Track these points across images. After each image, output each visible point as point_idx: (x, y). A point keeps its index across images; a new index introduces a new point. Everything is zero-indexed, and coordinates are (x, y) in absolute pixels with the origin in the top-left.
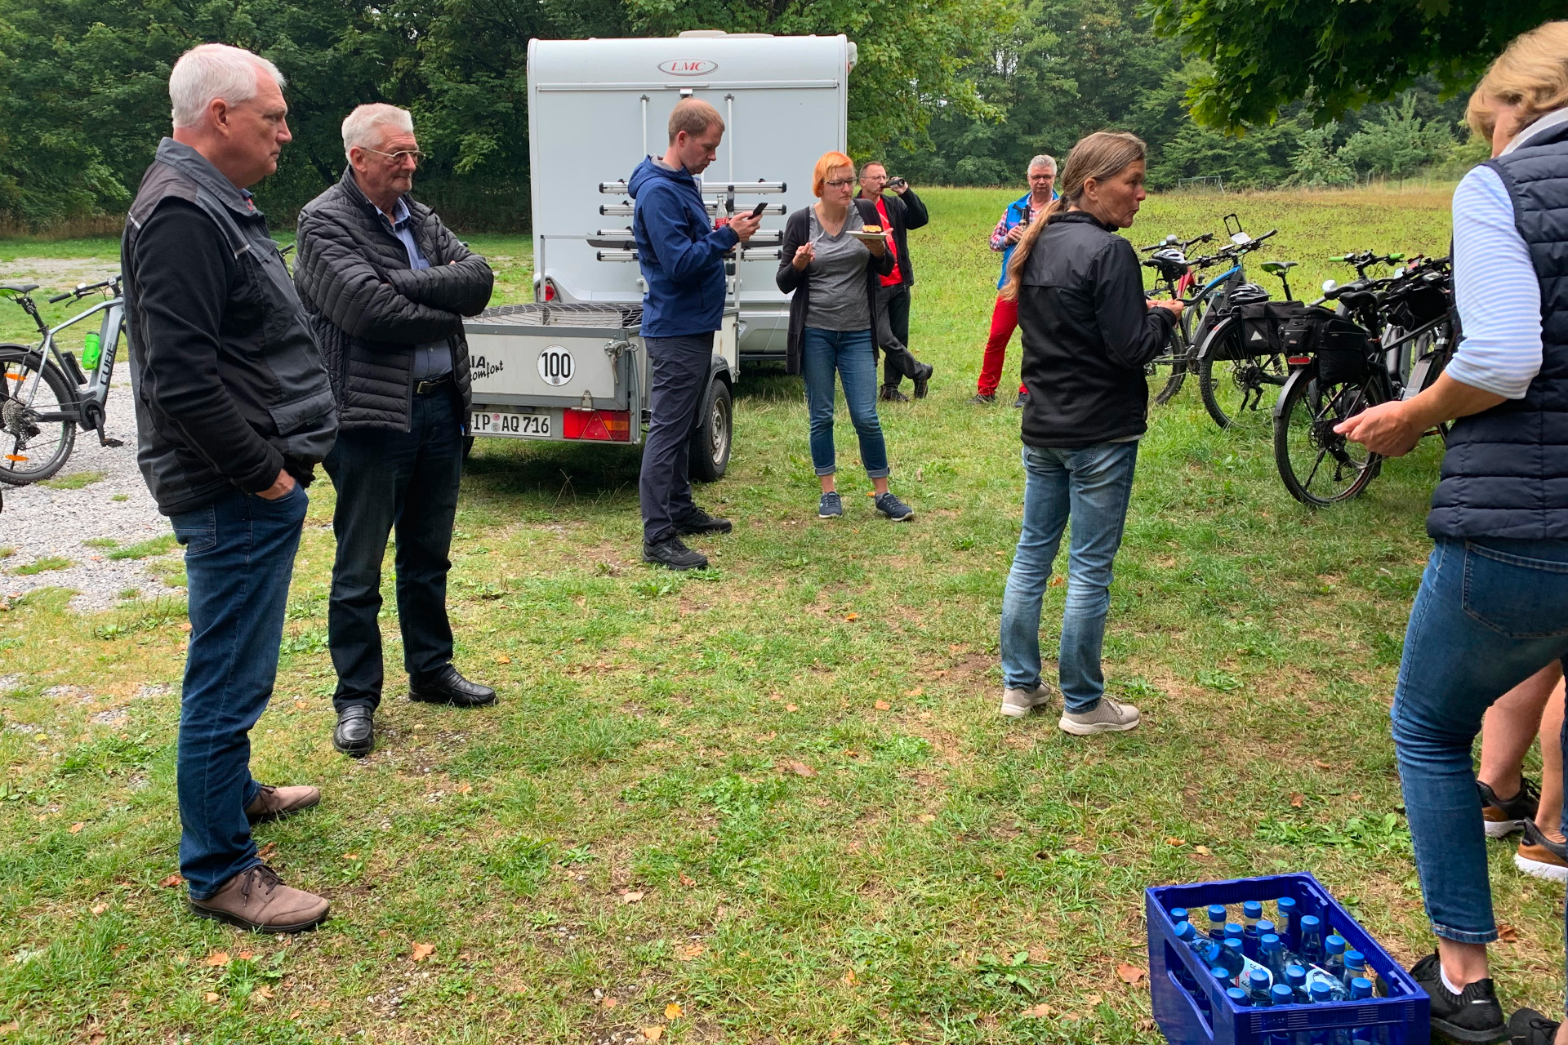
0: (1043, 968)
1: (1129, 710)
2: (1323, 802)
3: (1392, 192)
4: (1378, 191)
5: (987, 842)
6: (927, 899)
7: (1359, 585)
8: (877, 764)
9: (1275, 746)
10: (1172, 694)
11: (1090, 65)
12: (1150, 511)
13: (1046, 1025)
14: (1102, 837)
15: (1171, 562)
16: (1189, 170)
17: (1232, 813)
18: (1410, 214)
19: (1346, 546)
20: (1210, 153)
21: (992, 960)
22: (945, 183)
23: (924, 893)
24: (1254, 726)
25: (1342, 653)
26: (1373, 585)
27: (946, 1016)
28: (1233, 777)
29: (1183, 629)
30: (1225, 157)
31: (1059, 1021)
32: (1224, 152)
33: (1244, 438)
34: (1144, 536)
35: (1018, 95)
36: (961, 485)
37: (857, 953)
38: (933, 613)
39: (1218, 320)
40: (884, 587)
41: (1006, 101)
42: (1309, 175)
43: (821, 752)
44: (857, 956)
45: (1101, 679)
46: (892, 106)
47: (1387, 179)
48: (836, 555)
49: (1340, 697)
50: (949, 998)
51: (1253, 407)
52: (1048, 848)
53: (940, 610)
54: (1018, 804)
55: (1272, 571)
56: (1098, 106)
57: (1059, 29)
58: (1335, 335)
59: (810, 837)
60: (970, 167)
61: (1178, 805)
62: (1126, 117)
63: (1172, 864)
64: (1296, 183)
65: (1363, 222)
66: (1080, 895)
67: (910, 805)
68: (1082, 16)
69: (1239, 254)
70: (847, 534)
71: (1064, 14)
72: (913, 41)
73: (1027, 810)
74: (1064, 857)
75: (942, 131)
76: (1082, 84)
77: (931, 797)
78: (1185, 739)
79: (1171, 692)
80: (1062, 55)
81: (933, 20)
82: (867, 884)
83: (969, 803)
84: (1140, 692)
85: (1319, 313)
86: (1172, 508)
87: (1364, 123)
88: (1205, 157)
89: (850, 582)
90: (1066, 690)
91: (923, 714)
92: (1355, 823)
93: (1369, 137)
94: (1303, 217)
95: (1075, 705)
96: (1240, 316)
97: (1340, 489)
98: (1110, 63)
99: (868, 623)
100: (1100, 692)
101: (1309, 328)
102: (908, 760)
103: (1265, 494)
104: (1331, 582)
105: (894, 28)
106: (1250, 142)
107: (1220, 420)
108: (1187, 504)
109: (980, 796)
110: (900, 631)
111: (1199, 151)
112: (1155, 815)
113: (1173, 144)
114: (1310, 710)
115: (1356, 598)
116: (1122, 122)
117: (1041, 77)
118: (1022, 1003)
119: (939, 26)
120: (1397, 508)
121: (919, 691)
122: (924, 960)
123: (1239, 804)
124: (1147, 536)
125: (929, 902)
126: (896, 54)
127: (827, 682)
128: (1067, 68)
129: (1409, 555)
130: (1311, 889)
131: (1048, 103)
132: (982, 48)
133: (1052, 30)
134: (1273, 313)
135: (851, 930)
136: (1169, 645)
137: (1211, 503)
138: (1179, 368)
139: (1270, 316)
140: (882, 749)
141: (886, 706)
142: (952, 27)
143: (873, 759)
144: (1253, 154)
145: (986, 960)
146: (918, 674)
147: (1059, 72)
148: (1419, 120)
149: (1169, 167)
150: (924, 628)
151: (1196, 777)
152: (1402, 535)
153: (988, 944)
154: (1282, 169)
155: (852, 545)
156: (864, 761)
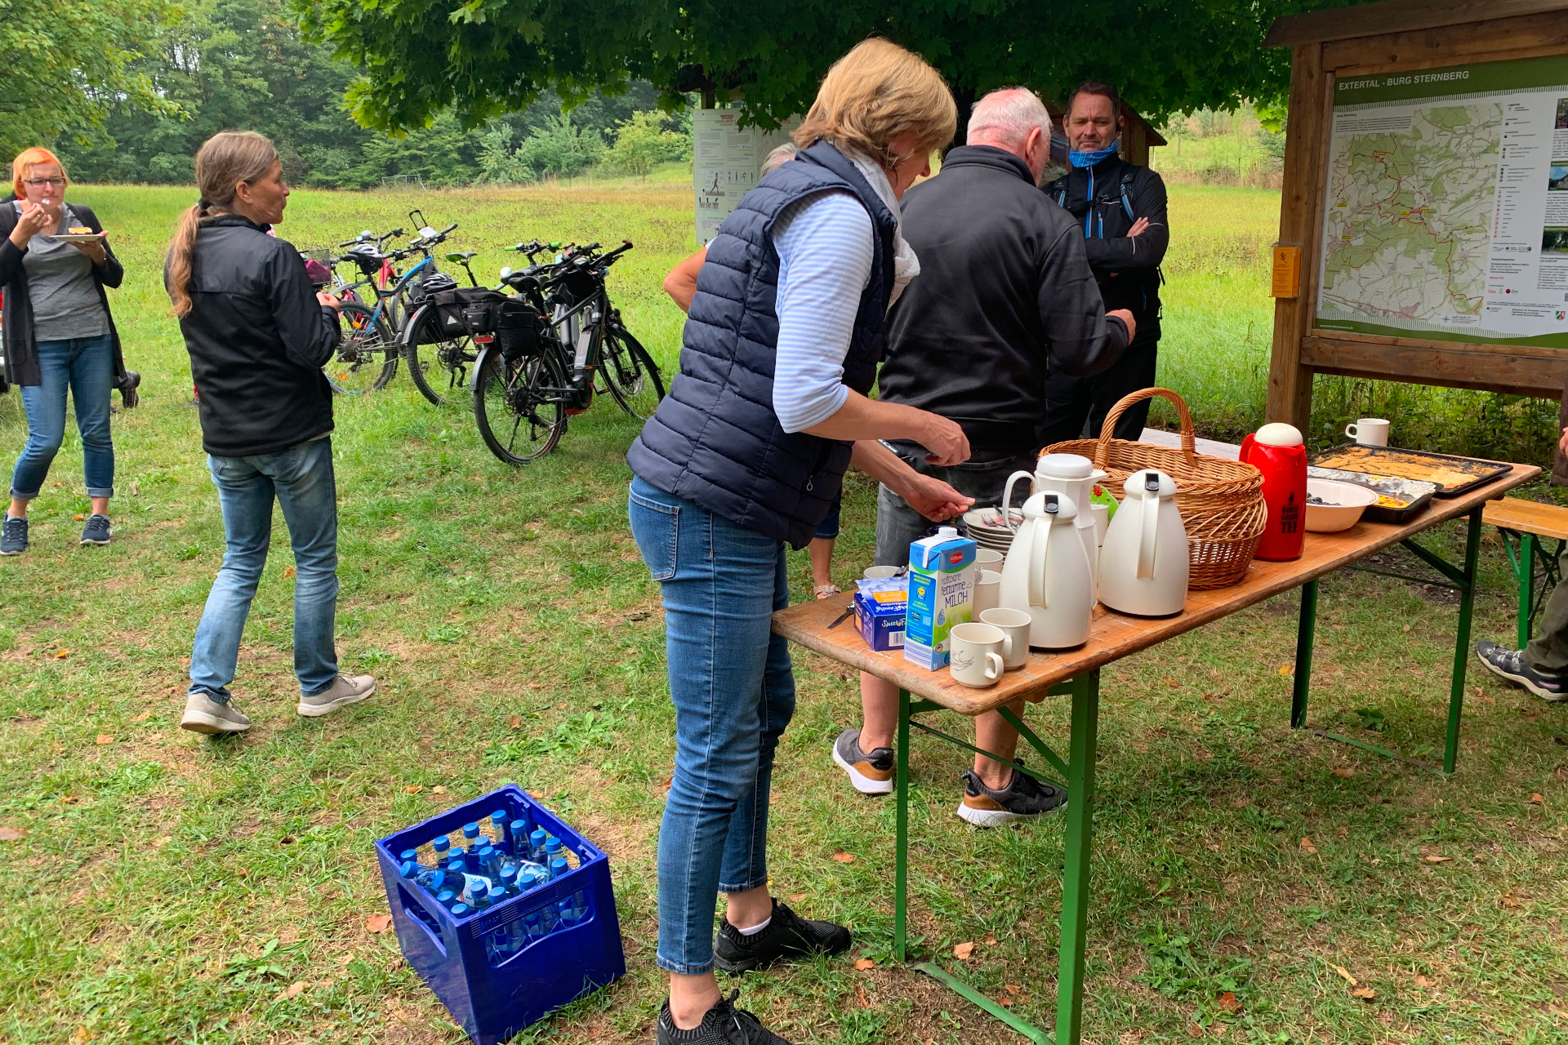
0: (295, 948)
1: (364, 680)
2: (537, 718)
3: (564, 189)
4: (553, 188)
5: (229, 845)
6: (167, 922)
7: (557, 527)
8: (101, 803)
9: (497, 680)
10: (404, 656)
11: (277, 66)
12: (374, 491)
13: (302, 1002)
14: (345, 806)
15: (397, 535)
16: (391, 168)
17: (462, 749)
18: (577, 207)
19: (545, 495)
20: (407, 153)
21: (241, 959)
22: (139, 180)
23: (163, 919)
24: (477, 667)
25: (548, 586)
26: (568, 525)
27: (195, 1034)
28: (461, 717)
29: (411, 594)
30: (420, 157)
31: (313, 992)
32: (419, 152)
33: (456, 411)
34: (370, 515)
35: (206, 91)
36: (182, 493)
37: (87, 1006)
38: (158, 631)
39: (416, 308)
40: (99, 614)
41: (194, 97)
42: (496, 173)
43: (32, 808)
44: (87, 1009)
45: (334, 660)
46: (55, 98)
47: (559, 177)
48: (37, 591)
49: (547, 625)
50: (197, 1013)
51: (460, 384)
52: (293, 831)
53: (166, 626)
54: (260, 798)
55: (486, 527)
56: (292, 106)
57: (238, 27)
58: (509, 315)
59: (22, 904)
60: (166, 165)
61: (414, 756)
62: (322, 118)
63: (412, 810)
64: (486, 180)
65: (541, 214)
66: (327, 867)
67: (142, 833)
68: (260, 16)
69: (429, 246)
70: (51, 565)
71: (241, 13)
72: (67, 29)
73: (270, 801)
74: (309, 836)
75: (127, 126)
76: (272, 84)
77: (167, 818)
78: (418, 694)
79: (403, 654)
80: (245, 54)
81: (87, 9)
82: (96, 930)
83: (209, 813)
84: (375, 661)
85: (496, 297)
86: (396, 484)
87: (533, 128)
88: (403, 157)
89: (57, 616)
90: (301, 676)
91: (154, 737)
92: (562, 728)
93: (539, 141)
94: (492, 211)
95: (311, 688)
96: (434, 303)
97: (538, 447)
98: (297, 65)
99: (82, 656)
100: (335, 672)
101: (487, 311)
102: (139, 788)
103: (477, 460)
104: (535, 528)
105: (40, 14)
106: (441, 143)
107: (433, 399)
108: (408, 479)
109: (221, 802)
110: (123, 657)
111: (396, 151)
112: (395, 770)
113: (372, 145)
114: (523, 641)
115: (557, 538)
116: (319, 122)
117: (228, 74)
118: (276, 989)
119: (96, 16)
120: (584, 457)
121: (147, 713)
122: (165, 986)
123: (469, 739)
124: (374, 514)
125: (168, 925)
126: (48, 43)
127: (31, 731)
128: (253, 67)
129: (595, 494)
130: (516, 797)
131: (240, 102)
132: (150, 42)
133: (231, 28)
134: (461, 298)
135: (79, 985)
136: (399, 612)
137: (430, 474)
138: (392, 354)
139: (459, 301)
140: (106, 785)
141: (110, 739)
142: (110, 18)
143: (96, 798)
144: (445, 154)
145: (234, 961)
146: (146, 696)
147: (246, 71)
148: (575, 127)
149: (371, 166)
150: (149, 647)
151: (430, 725)
152: (589, 479)
153: (235, 944)
154: (472, 168)
155: (56, 577)
156: (87, 802)
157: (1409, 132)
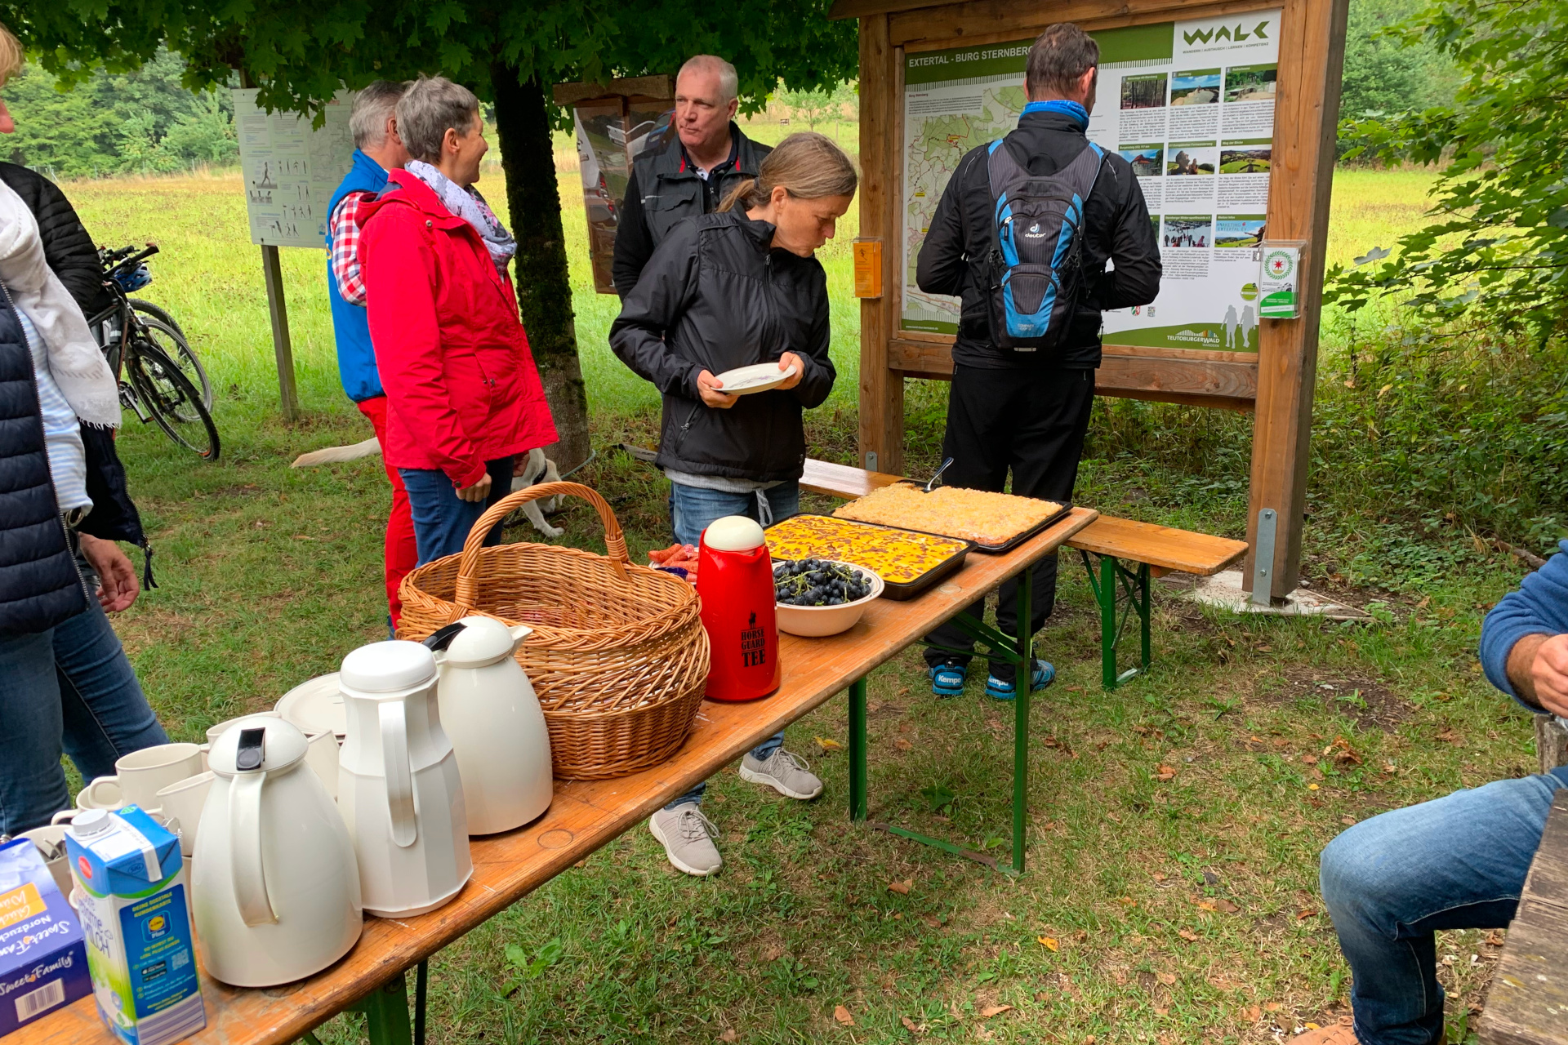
3: (219, 178)
4: (204, 178)
42: (138, 163)
47: (211, 166)
64: (129, 171)
87: (178, 114)
93: (186, 128)
106: (73, 130)
144: (79, 143)
148: (225, 113)
154: (113, 158)
157: (979, 113)
